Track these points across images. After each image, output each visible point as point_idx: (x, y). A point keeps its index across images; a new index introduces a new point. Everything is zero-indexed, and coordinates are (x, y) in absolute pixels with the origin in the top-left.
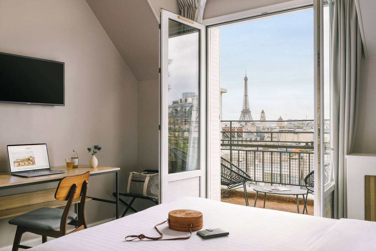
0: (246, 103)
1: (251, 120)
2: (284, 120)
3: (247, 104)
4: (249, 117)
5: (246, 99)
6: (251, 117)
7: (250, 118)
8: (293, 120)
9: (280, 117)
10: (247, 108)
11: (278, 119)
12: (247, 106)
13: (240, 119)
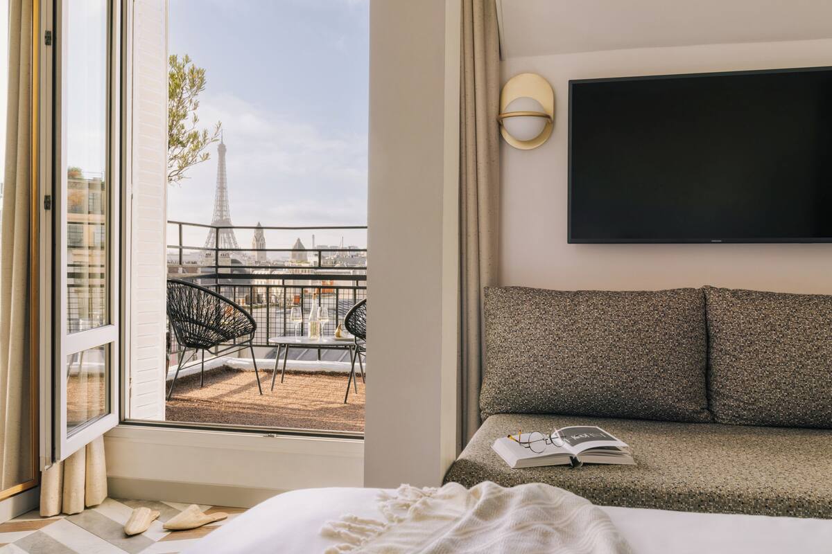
0: (221, 206)
1: (234, 247)
2: (306, 248)
3: (224, 208)
4: (229, 238)
5: (222, 196)
6: (234, 239)
7: (232, 241)
8: (329, 248)
9: (299, 240)
10: (224, 218)
11: (294, 244)
12: (224, 213)
13: (207, 243)
